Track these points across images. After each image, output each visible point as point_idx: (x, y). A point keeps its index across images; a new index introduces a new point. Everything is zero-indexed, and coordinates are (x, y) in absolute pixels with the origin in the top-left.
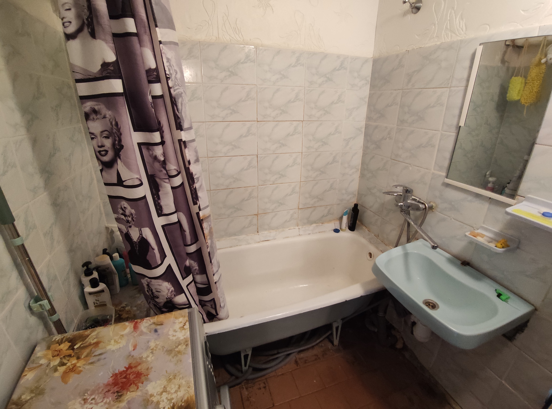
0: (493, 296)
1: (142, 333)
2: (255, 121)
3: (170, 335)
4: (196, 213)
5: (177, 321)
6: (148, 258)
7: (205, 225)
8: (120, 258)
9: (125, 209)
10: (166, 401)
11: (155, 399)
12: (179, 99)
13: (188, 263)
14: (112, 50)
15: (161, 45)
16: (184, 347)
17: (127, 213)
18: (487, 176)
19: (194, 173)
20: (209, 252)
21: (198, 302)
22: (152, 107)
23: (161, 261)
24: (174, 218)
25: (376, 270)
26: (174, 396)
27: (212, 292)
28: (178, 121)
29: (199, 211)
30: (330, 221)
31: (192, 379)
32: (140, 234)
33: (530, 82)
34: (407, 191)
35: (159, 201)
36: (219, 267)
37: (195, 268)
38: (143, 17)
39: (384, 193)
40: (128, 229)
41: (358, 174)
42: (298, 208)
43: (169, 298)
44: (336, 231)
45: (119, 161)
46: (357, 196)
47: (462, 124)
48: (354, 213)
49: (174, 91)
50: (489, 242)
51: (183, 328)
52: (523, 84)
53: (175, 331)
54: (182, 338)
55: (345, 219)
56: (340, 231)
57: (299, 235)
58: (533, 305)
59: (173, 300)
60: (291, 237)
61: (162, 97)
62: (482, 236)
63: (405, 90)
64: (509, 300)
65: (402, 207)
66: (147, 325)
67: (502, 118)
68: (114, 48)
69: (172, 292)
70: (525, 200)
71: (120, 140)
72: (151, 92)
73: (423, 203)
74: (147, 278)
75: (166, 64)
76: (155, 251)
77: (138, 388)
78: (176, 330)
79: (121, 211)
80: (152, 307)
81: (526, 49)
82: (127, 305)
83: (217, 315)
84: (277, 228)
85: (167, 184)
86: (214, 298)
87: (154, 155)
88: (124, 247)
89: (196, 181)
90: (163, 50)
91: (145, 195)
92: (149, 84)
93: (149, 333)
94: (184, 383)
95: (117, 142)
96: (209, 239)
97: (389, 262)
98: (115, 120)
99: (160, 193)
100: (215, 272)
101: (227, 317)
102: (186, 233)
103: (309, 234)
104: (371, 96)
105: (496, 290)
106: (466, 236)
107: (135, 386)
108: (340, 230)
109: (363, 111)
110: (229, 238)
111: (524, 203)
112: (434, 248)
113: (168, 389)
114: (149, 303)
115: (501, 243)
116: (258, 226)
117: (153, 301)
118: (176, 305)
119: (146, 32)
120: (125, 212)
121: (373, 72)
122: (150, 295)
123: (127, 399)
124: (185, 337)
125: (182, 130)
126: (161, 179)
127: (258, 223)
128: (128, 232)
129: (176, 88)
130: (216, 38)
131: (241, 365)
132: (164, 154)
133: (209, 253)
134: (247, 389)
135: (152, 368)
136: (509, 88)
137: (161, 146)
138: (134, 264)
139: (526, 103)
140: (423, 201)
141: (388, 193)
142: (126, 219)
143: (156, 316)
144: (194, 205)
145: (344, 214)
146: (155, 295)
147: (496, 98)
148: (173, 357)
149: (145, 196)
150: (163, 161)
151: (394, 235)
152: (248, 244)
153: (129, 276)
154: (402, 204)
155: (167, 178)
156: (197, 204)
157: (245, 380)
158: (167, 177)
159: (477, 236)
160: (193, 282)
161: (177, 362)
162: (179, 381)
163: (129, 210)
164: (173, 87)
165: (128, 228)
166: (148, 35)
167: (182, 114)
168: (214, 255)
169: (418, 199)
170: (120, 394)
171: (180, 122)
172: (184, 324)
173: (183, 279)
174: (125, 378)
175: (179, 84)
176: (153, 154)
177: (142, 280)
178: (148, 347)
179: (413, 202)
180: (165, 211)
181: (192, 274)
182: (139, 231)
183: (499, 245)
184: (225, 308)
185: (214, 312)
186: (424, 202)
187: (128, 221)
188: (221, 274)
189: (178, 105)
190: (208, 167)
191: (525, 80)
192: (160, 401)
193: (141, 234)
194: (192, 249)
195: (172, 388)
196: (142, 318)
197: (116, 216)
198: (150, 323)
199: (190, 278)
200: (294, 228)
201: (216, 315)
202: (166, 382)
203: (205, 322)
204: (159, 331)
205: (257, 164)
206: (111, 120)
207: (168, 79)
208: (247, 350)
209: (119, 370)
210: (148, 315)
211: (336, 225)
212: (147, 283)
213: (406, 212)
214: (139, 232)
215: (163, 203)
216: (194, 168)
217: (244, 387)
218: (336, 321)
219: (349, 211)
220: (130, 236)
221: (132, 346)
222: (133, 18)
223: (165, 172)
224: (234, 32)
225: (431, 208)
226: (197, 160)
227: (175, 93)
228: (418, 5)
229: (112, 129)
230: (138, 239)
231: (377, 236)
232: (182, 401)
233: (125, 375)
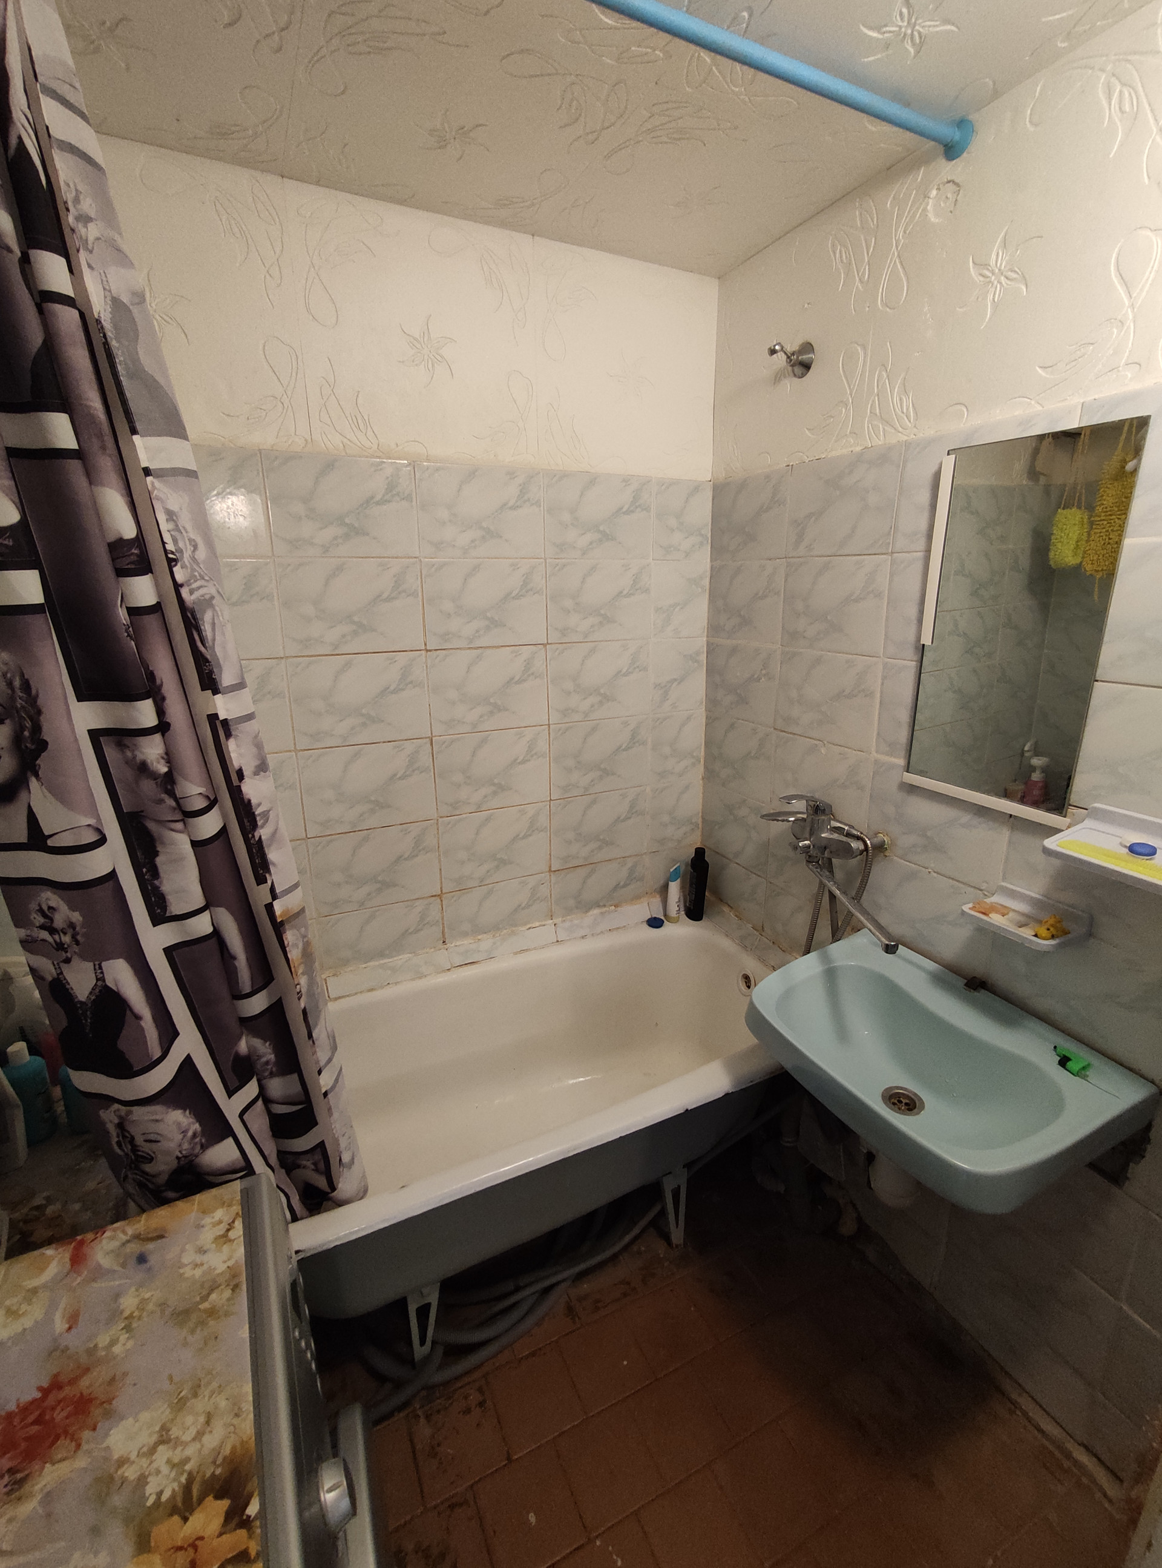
0: (1048, 1064)
1: (99, 1273)
2: (420, 650)
3: (186, 1265)
4: (265, 905)
5: (207, 1220)
6: (122, 1045)
7: (290, 937)
8: (30, 1055)
9: (52, 913)
10: (165, 1470)
11: (130, 1473)
12: (205, 612)
13: (243, 1046)
14: (7, 495)
15: (149, 479)
16: (228, 1293)
17: (59, 921)
18: (1027, 754)
19: (254, 802)
20: (305, 1008)
21: (273, 1160)
22: (128, 635)
23: (162, 1048)
24: (202, 925)
25: (757, 1022)
26: (190, 1451)
27: (316, 1124)
28: (205, 670)
29: (271, 901)
30: (637, 898)
31: (248, 1388)
32: (97, 980)
33: (1101, 520)
34: (819, 810)
35: (156, 882)
36: (334, 1048)
37: (264, 1059)
38: (95, 409)
39: (763, 817)
40: (60, 968)
41: (701, 768)
42: (548, 869)
43: (185, 1157)
44: (655, 923)
45: (33, 783)
46: (700, 826)
47: (926, 640)
48: (695, 874)
49: (191, 592)
50: (1021, 926)
51: (224, 1238)
52: (1086, 526)
53: (202, 1251)
54: (221, 1268)
55: (675, 890)
56: (663, 922)
57: (558, 941)
58: (1153, 1082)
59: (197, 1160)
60: (535, 949)
61: (157, 608)
62: (1004, 911)
63: (791, 560)
64: (1089, 1072)
65: (809, 852)
66: (115, 1244)
67: (1044, 608)
68: (14, 490)
69: (194, 1135)
70: (1088, 816)
71: (37, 728)
72: (125, 599)
73: (858, 838)
74: (116, 1106)
75: (164, 526)
76: (143, 1023)
77: (78, 1446)
78: (205, 1248)
79: (40, 920)
80: (132, 1191)
81: (1087, 441)
82: (49, 1200)
83: (333, 1188)
84: (496, 928)
85: (179, 834)
86: (323, 1142)
87: (138, 762)
88: (47, 1022)
89: (262, 821)
90: (155, 492)
91: (114, 869)
92: (121, 579)
93: (120, 1269)
94: (223, 1404)
95: (26, 733)
96: (303, 974)
97: (787, 995)
98: (22, 675)
99: (159, 860)
100: (322, 1063)
101: (362, 1194)
102: (237, 963)
103: (583, 937)
104: (715, 573)
105: (1055, 1047)
106: (963, 913)
107: (68, 1441)
108: (665, 921)
109: (700, 610)
110: (364, 966)
111: (1088, 823)
112: (890, 949)
113: (175, 1432)
114: (122, 1180)
115: (1046, 927)
116: (444, 927)
117: (136, 1174)
118: (207, 1177)
119: (103, 448)
120: (52, 920)
121: (716, 517)
122: (127, 1154)
123: (42, 1490)
124: (230, 1263)
125: (216, 691)
126: (161, 823)
127: (443, 919)
128: (60, 976)
129: (194, 586)
130: (306, 440)
131: (410, 1343)
132: (169, 757)
133: (304, 1012)
134: (428, 1417)
135: (125, 1374)
136: (1053, 537)
137: (157, 737)
138: (81, 1066)
139: (1097, 571)
140: (858, 831)
141: (774, 817)
142: (55, 941)
143: (144, 1216)
144: (258, 885)
145: (672, 878)
146: (143, 1152)
147: (1025, 562)
148: (192, 1332)
149: (114, 872)
150: (166, 773)
151: (800, 924)
152: (420, 978)
153: (60, 1108)
154: (807, 842)
155: (181, 818)
156: (266, 882)
157: (423, 1389)
158: (179, 816)
159: (990, 913)
160: (260, 1099)
161: (206, 1344)
162: (209, 1400)
163: (64, 913)
164: (188, 583)
165: (62, 965)
166: (110, 456)
167: (216, 650)
168: (318, 1017)
169: (846, 828)
170: (19, 1476)
171: (211, 672)
172: (229, 1227)
173: (230, 1093)
174: (36, 1422)
175: (202, 573)
176: (135, 757)
177: (101, 1113)
178: (115, 1314)
179: (835, 836)
180: (175, 908)
181: (255, 1077)
182: (95, 969)
183: (1043, 932)
184: (355, 1168)
185: (321, 1182)
186: (862, 833)
187: (60, 947)
188: (341, 1068)
189: (202, 628)
190: (297, 776)
191: (1090, 517)
192: (147, 1473)
193: (101, 979)
194: (257, 1004)
195: (188, 1425)
196: (99, 1228)
197: (23, 933)
198: (124, 1238)
199: (251, 1089)
200: (543, 923)
201: (329, 1193)
202: (168, 1410)
203: (295, 1219)
204: (153, 1260)
205: (431, 760)
206: (9, 675)
207: (173, 563)
208: (425, 1291)
209: (18, 1400)
210: (120, 1214)
211: (651, 907)
212: (116, 1121)
213: (820, 862)
214: (96, 973)
215: (167, 886)
216: (253, 789)
217: (420, 1413)
218: (670, 1173)
219: (683, 868)
220: (68, 986)
221: (63, 1317)
222: (66, 413)
223: (173, 804)
224: (353, 426)
225: (880, 848)
226: (262, 767)
227: (193, 597)
228: (804, 357)
229: (12, 698)
230: (91, 993)
231: (761, 930)
232: (214, 1462)
233: (37, 1413)
